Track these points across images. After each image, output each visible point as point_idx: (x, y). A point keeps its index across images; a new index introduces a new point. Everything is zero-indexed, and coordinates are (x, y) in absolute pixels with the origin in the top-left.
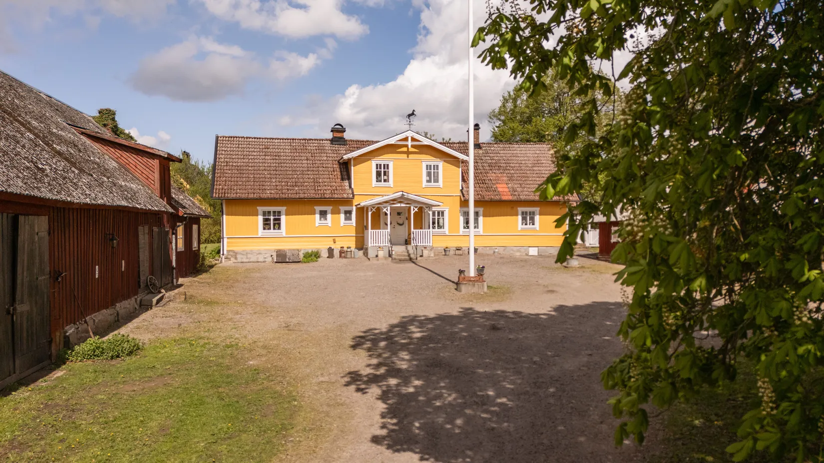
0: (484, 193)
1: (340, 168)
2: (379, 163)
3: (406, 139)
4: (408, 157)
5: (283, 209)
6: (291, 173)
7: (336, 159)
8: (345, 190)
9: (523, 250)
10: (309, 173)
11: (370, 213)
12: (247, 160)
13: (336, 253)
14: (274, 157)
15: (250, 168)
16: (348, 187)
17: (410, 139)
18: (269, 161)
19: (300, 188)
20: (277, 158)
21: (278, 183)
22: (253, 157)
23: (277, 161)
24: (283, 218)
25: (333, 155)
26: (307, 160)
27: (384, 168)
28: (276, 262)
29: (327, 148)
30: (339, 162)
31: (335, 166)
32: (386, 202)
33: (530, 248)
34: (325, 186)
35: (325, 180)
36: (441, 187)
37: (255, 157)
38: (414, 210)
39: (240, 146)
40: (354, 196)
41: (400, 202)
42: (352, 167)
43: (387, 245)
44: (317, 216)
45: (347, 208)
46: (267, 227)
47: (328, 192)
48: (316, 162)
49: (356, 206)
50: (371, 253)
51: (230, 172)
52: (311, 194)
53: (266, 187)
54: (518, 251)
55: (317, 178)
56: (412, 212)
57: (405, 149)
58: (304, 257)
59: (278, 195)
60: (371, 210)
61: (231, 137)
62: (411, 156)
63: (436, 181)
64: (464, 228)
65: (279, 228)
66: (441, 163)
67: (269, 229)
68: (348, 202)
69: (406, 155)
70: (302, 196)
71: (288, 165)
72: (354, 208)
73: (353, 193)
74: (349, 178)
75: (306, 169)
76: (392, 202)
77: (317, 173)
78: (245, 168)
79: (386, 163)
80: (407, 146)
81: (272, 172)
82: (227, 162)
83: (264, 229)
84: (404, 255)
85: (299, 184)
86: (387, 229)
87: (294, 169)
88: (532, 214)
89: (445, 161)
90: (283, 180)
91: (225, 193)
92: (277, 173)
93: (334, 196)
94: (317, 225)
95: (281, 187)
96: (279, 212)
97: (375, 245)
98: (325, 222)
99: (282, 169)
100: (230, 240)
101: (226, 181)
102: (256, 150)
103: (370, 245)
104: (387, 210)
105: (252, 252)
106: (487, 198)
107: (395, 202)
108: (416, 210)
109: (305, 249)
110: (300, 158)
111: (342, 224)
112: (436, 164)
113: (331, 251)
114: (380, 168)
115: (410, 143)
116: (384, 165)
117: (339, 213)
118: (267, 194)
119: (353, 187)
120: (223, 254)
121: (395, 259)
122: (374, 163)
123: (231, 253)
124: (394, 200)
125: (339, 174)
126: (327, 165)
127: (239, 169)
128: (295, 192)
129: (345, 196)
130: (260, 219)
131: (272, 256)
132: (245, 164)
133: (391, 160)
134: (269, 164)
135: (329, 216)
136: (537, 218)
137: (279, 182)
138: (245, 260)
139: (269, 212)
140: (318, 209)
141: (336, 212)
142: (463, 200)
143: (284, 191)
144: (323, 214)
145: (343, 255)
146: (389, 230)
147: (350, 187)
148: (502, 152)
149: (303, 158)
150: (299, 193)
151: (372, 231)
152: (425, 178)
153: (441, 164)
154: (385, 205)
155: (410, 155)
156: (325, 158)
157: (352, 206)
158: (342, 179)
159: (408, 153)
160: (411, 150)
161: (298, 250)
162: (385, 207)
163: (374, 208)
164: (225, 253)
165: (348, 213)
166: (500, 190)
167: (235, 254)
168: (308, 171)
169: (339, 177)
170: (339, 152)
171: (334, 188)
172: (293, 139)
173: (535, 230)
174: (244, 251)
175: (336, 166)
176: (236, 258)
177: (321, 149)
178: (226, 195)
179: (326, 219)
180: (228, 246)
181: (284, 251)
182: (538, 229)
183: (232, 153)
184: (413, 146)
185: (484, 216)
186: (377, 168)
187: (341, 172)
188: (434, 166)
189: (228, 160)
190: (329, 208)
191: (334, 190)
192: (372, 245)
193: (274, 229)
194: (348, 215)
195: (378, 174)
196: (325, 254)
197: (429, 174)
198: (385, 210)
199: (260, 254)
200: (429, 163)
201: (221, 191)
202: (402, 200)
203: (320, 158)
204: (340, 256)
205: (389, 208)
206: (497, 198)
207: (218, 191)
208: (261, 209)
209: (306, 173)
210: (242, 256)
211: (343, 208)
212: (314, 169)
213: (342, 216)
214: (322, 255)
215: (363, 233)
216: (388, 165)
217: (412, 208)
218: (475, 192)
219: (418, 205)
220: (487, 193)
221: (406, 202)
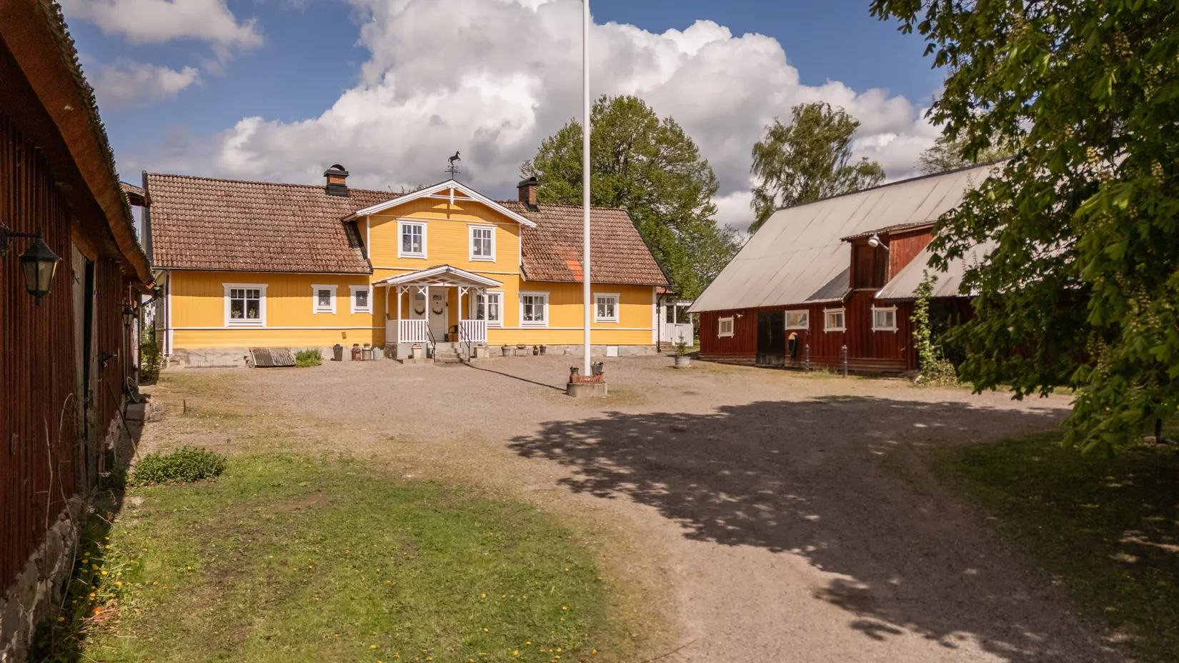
0: (552, 272)
1: (346, 230)
2: (407, 223)
3: (447, 192)
4: (448, 217)
5: (263, 287)
6: (271, 233)
7: (337, 215)
8: (358, 260)
9: (599, 350)
10: (300, 234)
11: (400, 295)
12: (200, 213)
13: (347, 354)
14: (243, 210)
15: (206, 225)
16: (361, 258)
17: (452, 191)
18: (235, 215)
19: (290, 256)
20: (247, 211)
21: (254, 249)
22: (208, 208)
23: (248, 216)
24: (263, 301)
25: (332, 210)
26: (294, 215)
27: (415, 232)
28: (257, 366)
29: (321, 200)
30: (342, 220)
31: (337, 226)
32: (423, 280)
33: (608, 347)
34: (327, 254)
35: (326, 246)
36: (494, 261)
37: (212, 209)
38: (462, 291)
39: (185, 190)
40: (372, 270)
41: (443, 281)
42: (368, 229)
43: (424, 341)
44: (316, 299)
45: (361, 288)
46: (238, 313)
47: (333, 263)
48: (309, 219)
49: (373, 284)
50: (402, 353)
51: (174, 229)
52: (308, 265)
53: (237, 254)
54: (594, 351)
55: (313, 243)
56: (460, 295)
57: (444, 206)
58: (297, 358)
59: (257, 265)
60: (402, 290)
61: (169, 176)
62: (453, 216)
63: (488, 252)
64: (525, 319)
65: (256, 316)
66: (494, 228)
67: (241, 316)
68: (361, 278)
69: (446, 215)
70: (294, 268)
71: (265, 222)
72: (371, 288)
73: (370, 266)
74: (362, 244)
75: (294, 229)
76: (432, 280)
77: (312, 235)
78: (198, 224)
79: (417, 224)
80: (448, 202)
81: (242, 231)
82: (168, 214)
83: (233, 316)
84: (451, 356)
85: (287, 250)
86: (425, 319)
87: (276, 228)
88: (611, 301)
89: (499, 226)
90: (261, 244)
91: (172, 261)
92: (251, 232)
93: (342, 269)
94: (315, 312)
95: (260, 254)
96: (257, 292)
97: (407, 341)
98: (327, 307)
99: (257, 227)
100: (178, 333)
101: (170, 242)
102: (211, 198)
103: (399, 341)
104: (424, 291)
105: (213, 352)
106: (556, 279)
107: (435, 280)
108: (465, 291)
109: (297, 348)
110: (282, 213)
111: (353, 312)
112: (487, 228)
113: (338, 350)
114: (409, 232)
115: (452, 198)
116: (415, 227)
117: (348, 295)
118: (240, 264)
119: (369, 257)
120: (167, 355)
121: (439, 361)
122: (399, 224)
123: (180, 353)
124: (433, 277)
125: (345, 237)
126: (325, 225)
127: (189, 224)
128: (283, 262)
129: (359, 269)
130: (227, 301)
131: (245, 357)
132: (197, 218)
133: (427, 220)
134: (236, 220)
135: (333, 299)
136: (617, 307)
137: (256, 246)
138: (203, 364)
139: (241, 292)
140: (316, 287)
141: (343, 293)
142: (524, 279)
143: (266, 260)
144: (324, 295)
145: (358, 355)
146: (427, 320)
147: (365, 256)
148: (566, 218)
149: (287, 213)
150: (290, 264)
151: (403, 321)
152: (472, 248)
153: (494, 230)
154: (422, 284)
155: (451, 215)
156: (321, 214)
157: (368, 285)
158: (351, 245)
159: (449, 212)
160: (453, 207)
161: (286, 349)
162: (421, 287)
163: (405, 287)
164: (171, 352)
165: (362, 295)
166: (570, 267)
167: (187, 355)
168: (298, 231)
169: (346, 242)
170: (341, 206)
171: (341, 257)
172: (267, 185)
173: (614, 322)
174: (200, 350)
175: (339, 226)
176: (188, 361)
177: (314, 203)
178: (175, 263)
179: (328, 303)
180: (175, 343)
181: (265, 350)
182: (618, 322)
183: (173, 200)
184: (456, 203)
185: (551, 303)
186: (404, 231)
187: (347, 235)
188: (484, 231)
189: (169, 211)
190: (333, 288)
191: (341, 261)
192: (403, 341)
193: (248, 317)
194: (361, 298)
195: (406, 239)
196: (327, 355)
197: (477, 243)
198: (421, 291)
199: (226, 354)
200: (478, 228)
201: (165, 256)
202: (445, 278)
203: (314, 214)
204: (353, 358)
205: (427, 288)
206: (569, 278)
207: (160, 258)
208: (228, 287)
209: (295, 234)
210: (199, 358)
211: (354, 288)
212: (307, 229)
213: (353, 299)
214: (322, 356)
215: (384, 325)
216: (420, 228)
217: (460, 289)
218: (540, 271)
219: (469, 286)
220: (555, 272)
221: (452, 281)
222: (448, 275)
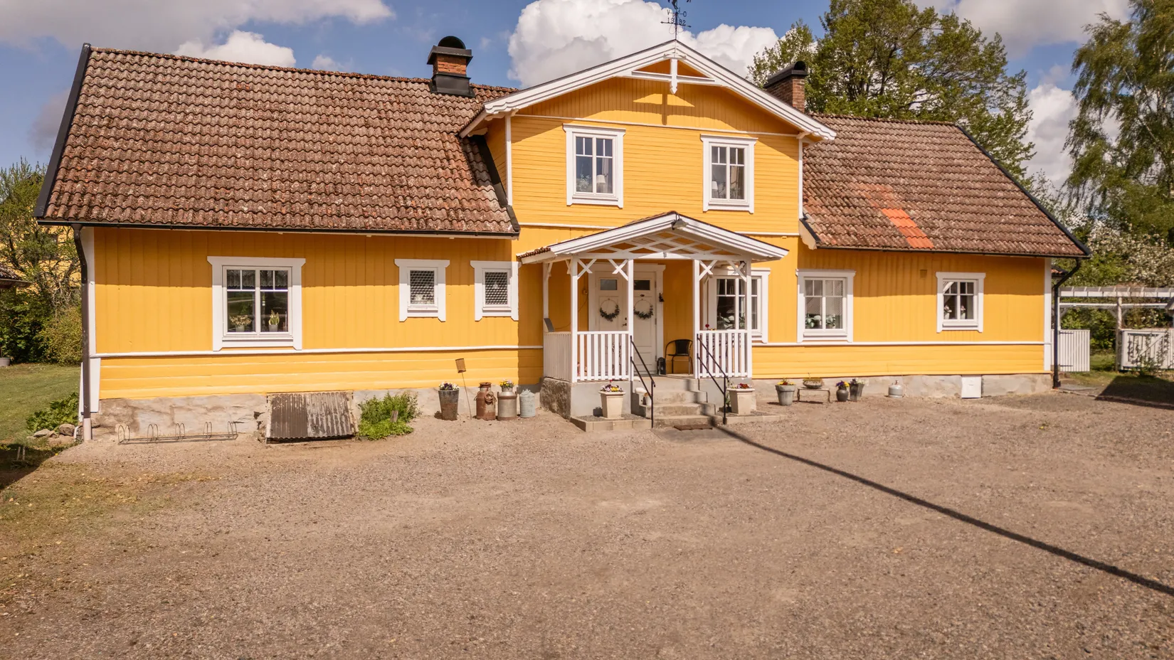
0: (862, 230)
1: (466, 153)
2: (585, 133)
3: (663, 67)
4: (664, 121)
5: (294, 266)
6: (318, 157)
7: (449, 128)
8: (488, 210)
9: (948, 385)
10: (375, 159)
11: (575, 280)
12: (179, 117)
13: (466, 404)
14: (268, 114)
15: (187, 139)
16: (494, 204)
17: (674, 67)
18: (250, 123)
19: (350, 199)
20: (276, 115)
21: (276, 185)
22: (198, 110)
23: (276, 124)
24: (295, 294)
25: (440, 119)
26: (367, 126)
27: (599, 152)
28: (271, 440)
29: (421, 101)
30: (458, 136)
31: (448, 146)
32: (623, 246)
33: (964, 379)
34: (428, 197)
35: (426, 182)
36: (751, 209)
37: (206, 110)
38: (701, 269)
39: (160, 78)
40: (517, 228)
41: (664, 247)
42: (509, 144)
43: (624, 376)
44: (405, 289)
45: (495, 266)
46: (243, 320)
47: (438, 214)
48: (394, 132)
49: (519, 259)
50: (581, 405)
51: (116, 145)
52: (387, 217)
53: (239, 194)
54: (939, 387)
55: (400, 175)
56: (698, 277)
57: (656, 99)
58: (364, 417)
59: (279, 217)
60: (580, 269)
61: (134, 55)
62: (673, 120)
63: (739, 192)
64: (808, 326)
65: (282, 326)
66: (752, 144)
67: (250, 328)
68: (494, 245)
69: (659, 116)
70: (357, 222)
71: (309, 136)
72: (515, 265)
73: (513, 219)
74: (496, 178)
75: (366, 149)
76: (640, 247)
77: (400, 160)
78: (169, 136)
79: (604, 135)
80: (664, 89)
81: (259, 152)
82: (111, 118)
83: (232, 327)
84: (686, 411)
85: (346, 189)
86: (626, 330)
87: (327, 147)
88: (967, 288)
89: (762, 139)
90: (294, 176)
91: (91, 207)
92: (277, 154)
93: (457, 226)
94: (403, 315)
95: (287, 196)
96: (282, 279)
97: (589, 378)
98: (428, 306)
99: (292, 145)
100: (110, 365)
101: (99, 170)
102: (209, 92)
103: (575, 378)
104: (625, 269)
105: (189, 404)
106: (873, 243)
107: (648, 246)
108: (707, 269)
109: (365, 392)
110: (347, 120)
111: (479, 315)
112: (737, 144)
113: (448, 396)
114: (589, 151)
115: (674, 80)
116: (599, 141)
117: (470, 281)
118: (242, 215)
119: (510, 203)
120: (87, 414)
121: (661, 423)
122: (570, 136)
123: (117, 409)
124: (645, 239)
125: (465, 166)
126: (426, 143)
127: (151, 140)
128: (333, 210)
129: (491, 227)
130: (219, 294)
131: (257, 415)
132: (171, 126)
133: (622, 127)
134: (251, 131)
135: (440, 290)
136: (979, 300)
137: (283, 181)
138: (164, 431)
139: (249, 276)
140: (406, 266)
141: (460, 277)
142: (812, 244)
143: (297, 207)
144: (422, 282)
145: (488, 408)
146: (630, 331)
147: (503, 202)
149: (354, 121)
150: (349, 215)
151: (582, 333)
152: (708, 185)
153: (752, 149)
154: (620, 254)
155: (670, 118)
156: (420, 125)
157: (510, 260)
158: (476, 181)
159: (665, 110)
160: (673, 101)
161: (344, 395)
162: (619, 261)
163: (586, 261)
164: (94, 406)
165: (496, 281)
166: (893, 222)
167: (131, 412)
168: (372, 154)
169: (467, 174)
170: (457, 112)
171: (455, 204)
172: (323, 74)
173: (973, 329)
174: (161, 400)
175: (453, 147)
176: (134, 426)
177: (409, 106)
178: (95, 212)
179: (431, 299)
180: (103, 386)
181: (298, 398)
182: (979, 328)
183: (130, 93)
184: (684, 91)
185: (858, 293)
186: (579, 150)
187: (469, 161)
188: (732, 150)
189: (116, 112)
190: (438, 266)
191: (456, 210)
192: (582, 378)
193: (265, 327)
194: (496, 287)
195: (584, 169)
196: (428, 405)
197: (718, 175)
198: (618, 269)
199: (215, 408)
200: (720, 143)
201: (76, 198)
202: (668, 241)
203: (405, 125)
204: (480, 414)
205: (631, 263)
206: (896, 243)
207: (64, 199)
208: (220, 264)
209: (368, 159)
210: (155, 419)
211: (481, 267)
212: (390, 150)
213: (480, 289)
214: (418, 408)
215: (541, 342)
216: (609, 142)
217: (697, 263)
218: (839, 228)
219: (716, 258)
220: (869, 231)
221: (682, 247)
222: (675, 234)
